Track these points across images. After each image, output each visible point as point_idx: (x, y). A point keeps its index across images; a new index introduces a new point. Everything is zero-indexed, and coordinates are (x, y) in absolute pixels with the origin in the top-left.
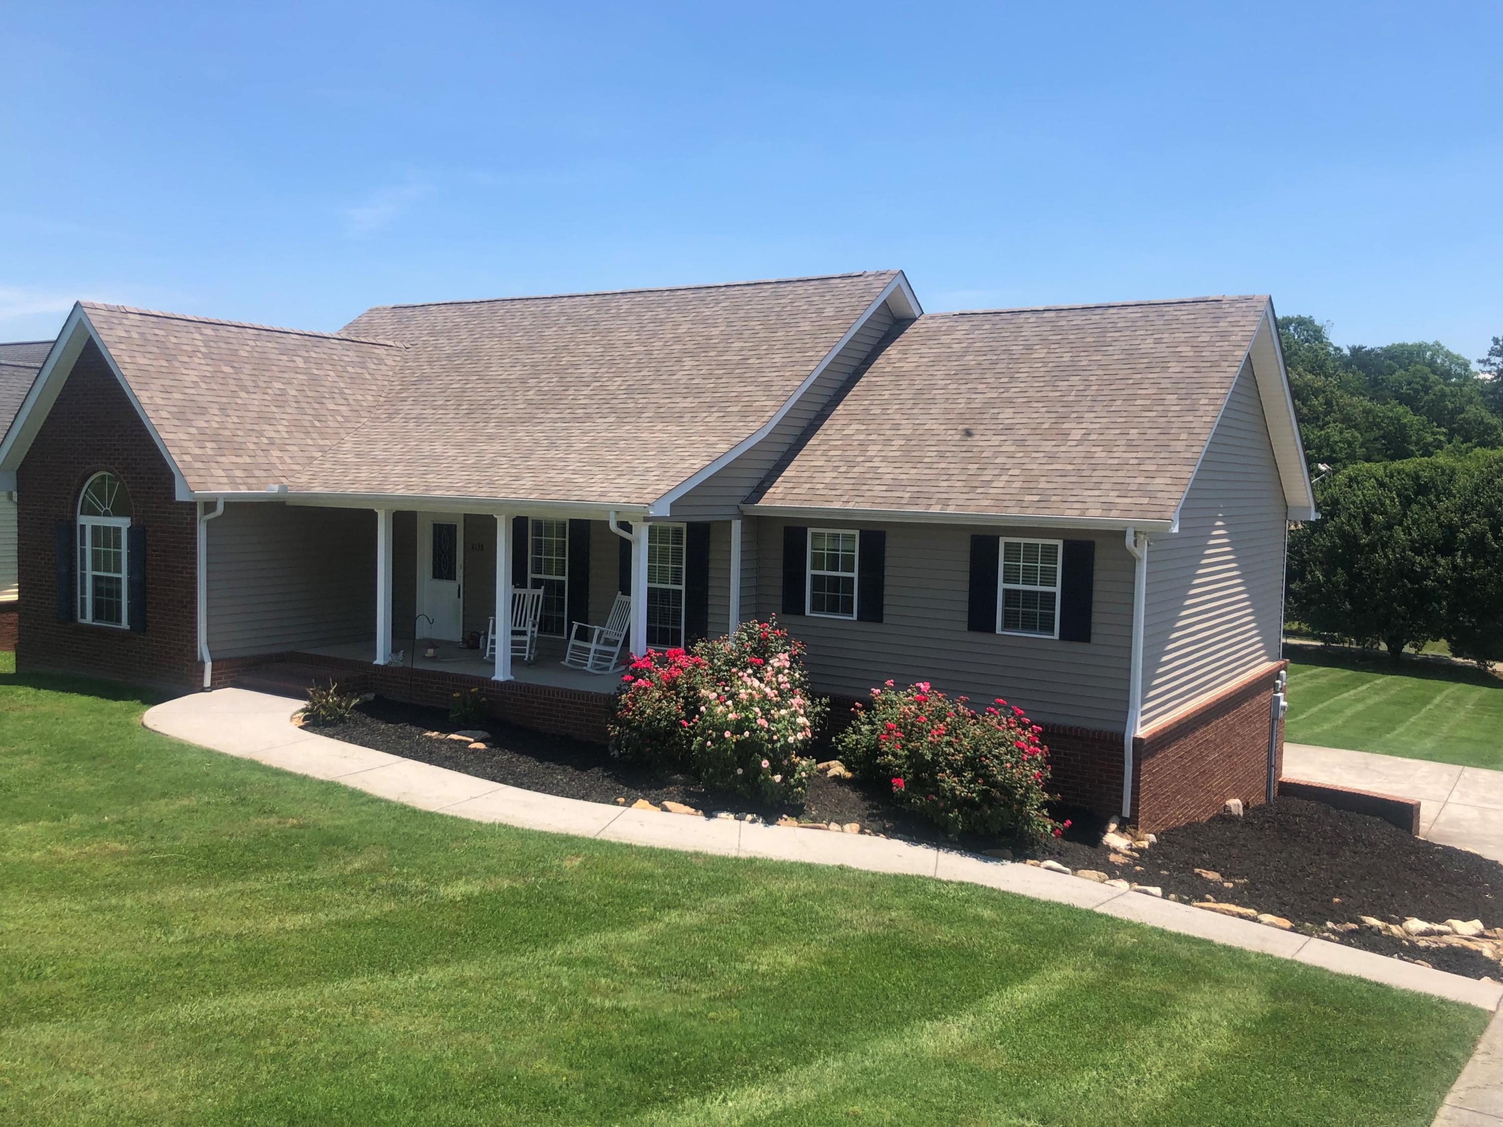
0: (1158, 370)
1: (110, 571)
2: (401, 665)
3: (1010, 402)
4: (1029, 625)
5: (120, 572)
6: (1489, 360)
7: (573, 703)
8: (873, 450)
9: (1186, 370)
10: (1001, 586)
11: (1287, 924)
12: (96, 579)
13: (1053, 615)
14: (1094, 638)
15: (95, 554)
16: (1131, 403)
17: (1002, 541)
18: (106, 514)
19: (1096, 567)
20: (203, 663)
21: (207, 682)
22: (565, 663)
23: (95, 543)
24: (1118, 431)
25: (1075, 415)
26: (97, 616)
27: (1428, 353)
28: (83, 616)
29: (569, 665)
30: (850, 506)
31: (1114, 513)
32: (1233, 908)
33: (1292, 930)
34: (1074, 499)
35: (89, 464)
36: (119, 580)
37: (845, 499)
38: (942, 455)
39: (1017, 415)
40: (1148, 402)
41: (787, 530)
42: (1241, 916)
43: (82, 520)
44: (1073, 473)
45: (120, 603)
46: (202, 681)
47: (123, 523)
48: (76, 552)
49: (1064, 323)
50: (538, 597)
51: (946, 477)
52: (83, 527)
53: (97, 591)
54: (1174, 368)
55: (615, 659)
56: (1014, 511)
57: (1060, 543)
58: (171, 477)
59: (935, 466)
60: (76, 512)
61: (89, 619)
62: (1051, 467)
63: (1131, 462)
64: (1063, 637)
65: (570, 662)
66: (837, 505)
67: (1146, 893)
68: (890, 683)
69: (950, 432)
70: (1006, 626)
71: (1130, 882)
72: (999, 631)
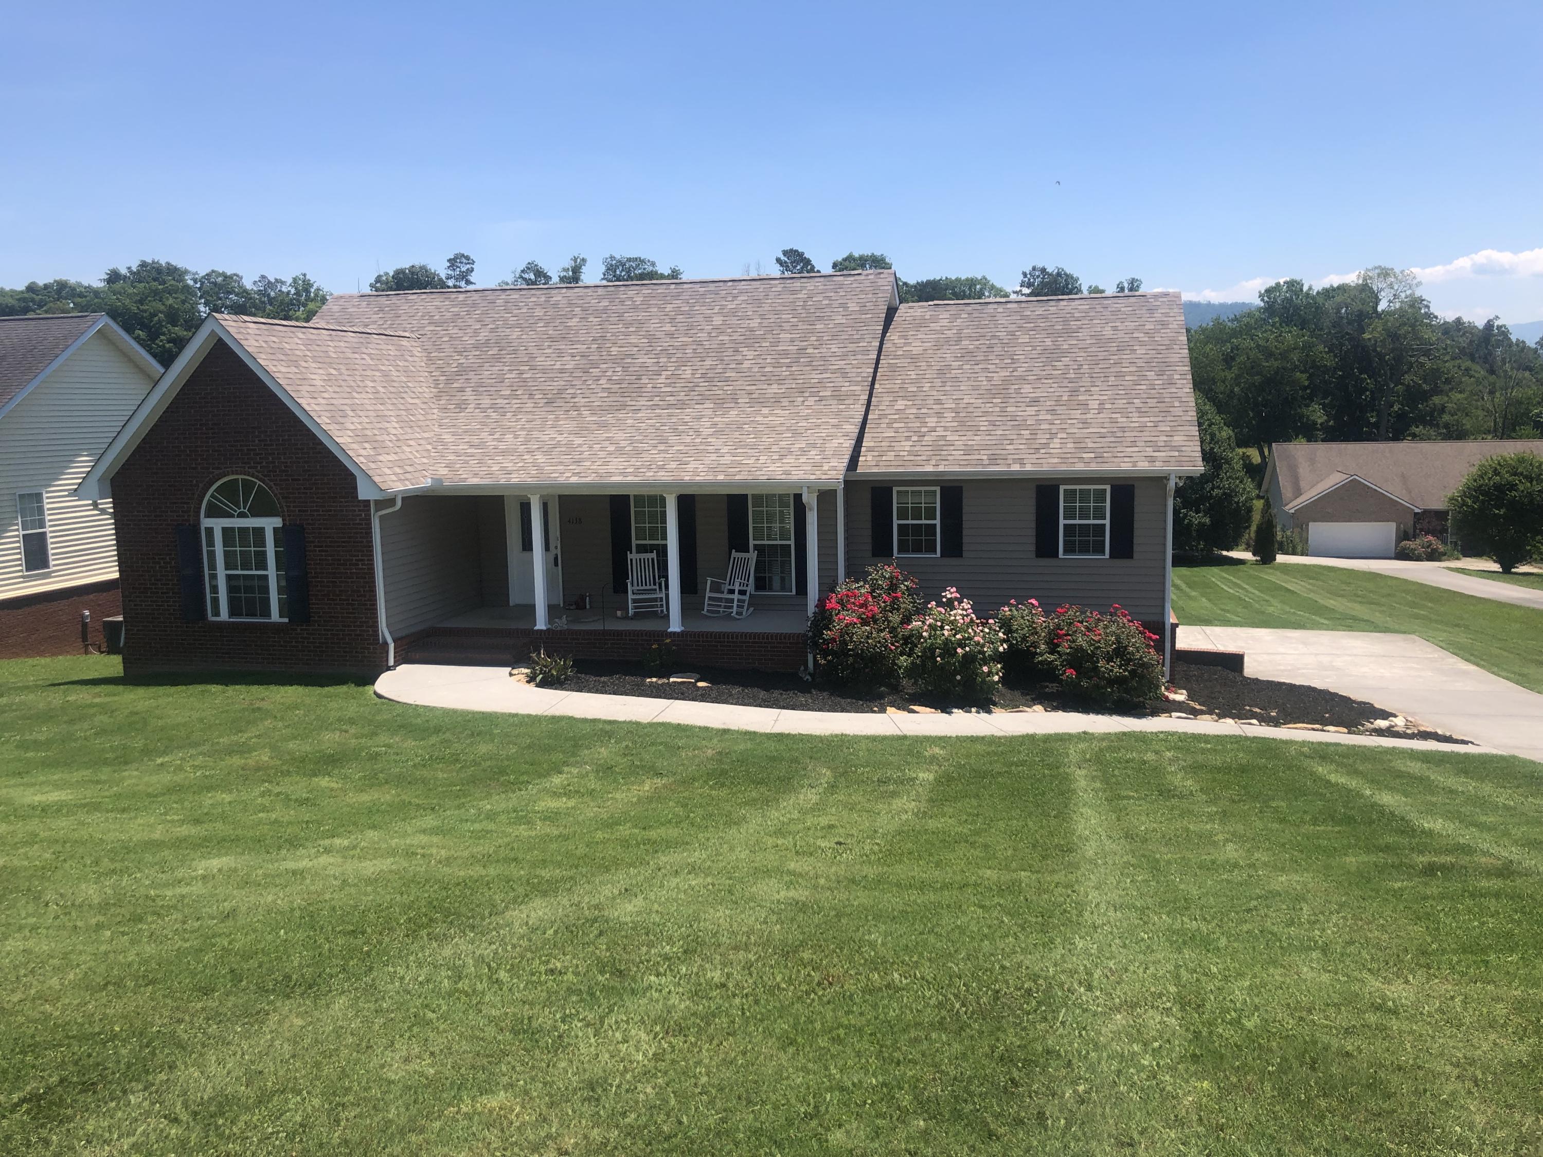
0: (1128, 352)
1: (252, 569)
2: (566, 627)
3: (1022, 379)
4: (1084, 550)
5: (266, 569)
6: (1021, 291)
7: (757, 643)
8: (932, 422)
9: (1149, 352)
10: (1062, 522)
11: (1346, 730)
12: (229, 577)
13: (1104, 541)
14: (1135, 555)
15: (227, 554)
16: (1122, 378)
17: (1062, 488)
18: (242, 515)
19: (1135, 503)
20: (386, 644)
21: (391, 662)
22: (705, 612)
23: (225, 544)
24: (1125, 401)
25: (1083, 389)
26: (232, 613)
27: (978, 287)
28: (217, 614)
29: (709, 614)
30: (941, 468)
31: (1157, 464)
32: (1305, 725)
33: (1349, 733)
34: (1122, 454)
35: (218, 468)
36: (266, 577)
37: (933, 462)
38: (993, 423)
39: (1036, 390)
40: (1136, 378)
41: (874, 489)
42: (1313, 729)
43: (206, 522)
44: (1109, 435)
45: (268, 599)
46: (387, 660)
47: (270, 524)
48: (202, 554)
49: (1029, 313)
50: (653, 559)
51: (1008, 442)
52: (210, 531)
53: (231, 589)
54: (1140, 351)
55: (746, 604)
56: (1080, 467)
57: (1108, 488)
58: (353, 477)
59: (993, 433)
60: (199, 516)
61: (224, 615)
62: (1088, 431)
63: (1149, 424)
64: (1111, 556)
65: (708, 611)
66: (929, 468)
67: (1250, 724)
68: (1012, 601)
69: (988, 405)
70: (1066, 551)
71: (1233, 719)
72: (1061, 555)
